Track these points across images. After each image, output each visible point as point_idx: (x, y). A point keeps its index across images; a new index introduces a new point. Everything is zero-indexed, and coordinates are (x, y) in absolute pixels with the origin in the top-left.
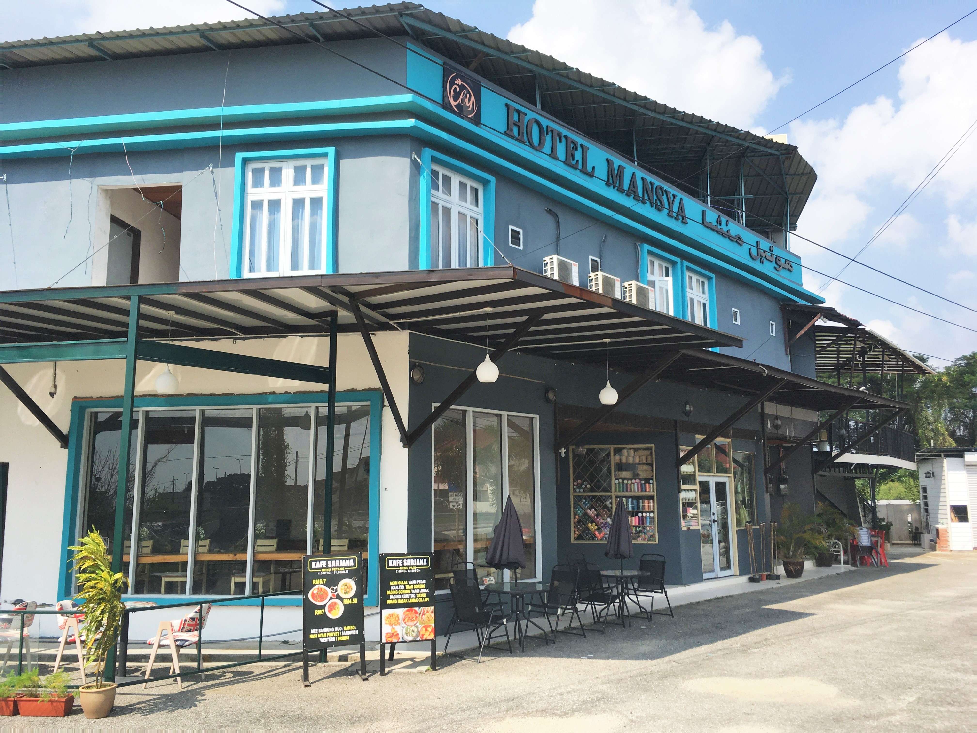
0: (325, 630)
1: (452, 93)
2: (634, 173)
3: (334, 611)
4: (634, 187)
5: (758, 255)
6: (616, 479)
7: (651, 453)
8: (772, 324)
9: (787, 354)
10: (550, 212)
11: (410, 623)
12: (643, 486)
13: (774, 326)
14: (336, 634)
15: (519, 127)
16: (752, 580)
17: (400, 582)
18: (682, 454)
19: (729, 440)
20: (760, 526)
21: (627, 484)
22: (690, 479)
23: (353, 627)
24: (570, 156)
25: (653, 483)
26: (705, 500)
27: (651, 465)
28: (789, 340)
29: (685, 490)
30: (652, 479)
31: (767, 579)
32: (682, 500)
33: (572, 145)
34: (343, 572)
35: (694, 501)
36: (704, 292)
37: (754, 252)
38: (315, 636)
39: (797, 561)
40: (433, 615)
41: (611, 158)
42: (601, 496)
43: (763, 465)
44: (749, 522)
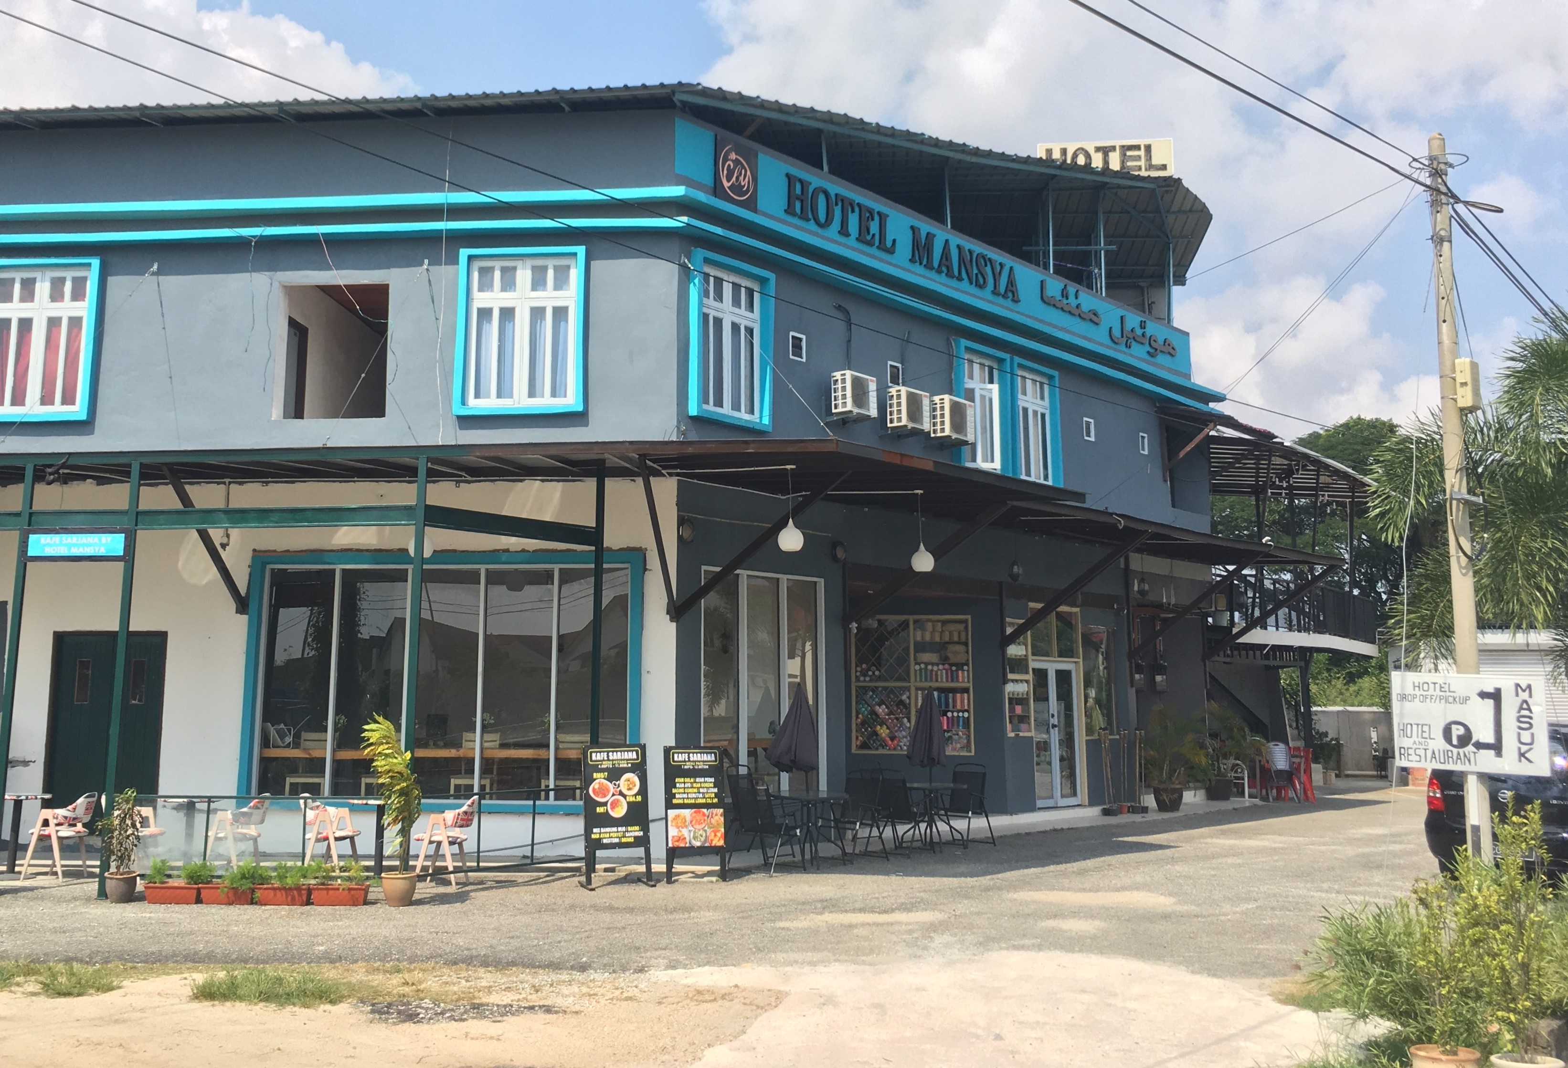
0: (608, 830)
1: (725, 172)
2: (947, 241)
3: (616, 809)
4: (947, 260)
5: (1122, 337)
6: (916, 664)
7: (966, 628)
8: (1143, 437)
9: (1165, 481)
10: (839, 308)
11: (698, 827)
12: (955, 675)
13: (1146, 440)
14: (620, 835)
15: (802, 201)
16: (1106, 812)
17: (687, 780)
18: (1009, 630)
19: (1077, 610)
20: (1120, 735)
21: (932, 670)
22: (1019, 665)
23: (637, 828)
24: (863, 229)
25: (968, 671)
26: (1041, 696)
27: (966, 644)
28: (1169, 460)
29: (1013, 681)
30: (967, 665)
31: (1129, 812)
32: (1009, 694)
33: (868, 215)
34: (625, 765)
35: (1025, 696)
36: (1042, 398)
37: (1117, 333)
38: (597, 836)
39: (1173, 786)
40: (722, 819)
41: (917, 223)
42: (895, 687)
43: (1127, 647)
44: (1104, 729)
